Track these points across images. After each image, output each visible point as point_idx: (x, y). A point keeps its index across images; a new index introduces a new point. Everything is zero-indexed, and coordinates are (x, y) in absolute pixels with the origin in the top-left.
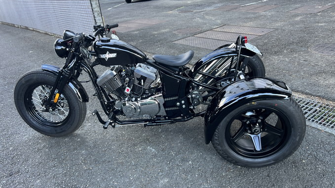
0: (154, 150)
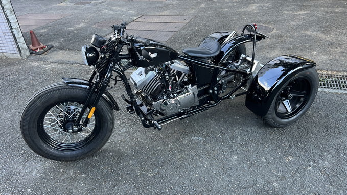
0: (200, 138)
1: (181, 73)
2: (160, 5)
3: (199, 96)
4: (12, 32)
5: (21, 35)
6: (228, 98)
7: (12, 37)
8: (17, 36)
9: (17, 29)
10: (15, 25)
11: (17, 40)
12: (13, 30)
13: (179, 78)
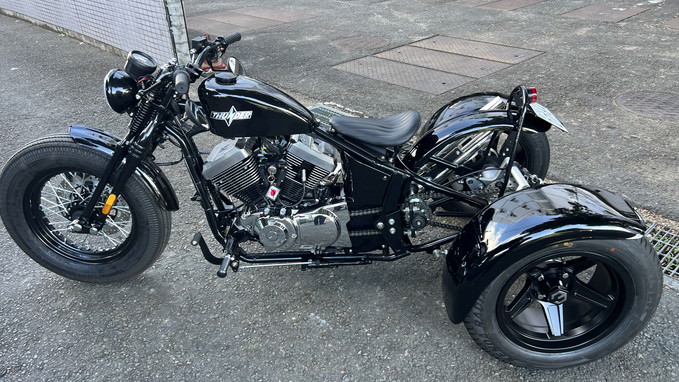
0: (324, 321)
1: (313, 166)
2: (490, 18)
3: (351, 227)
4: (171, 31)
5: (184, 38)
6: (430, 250)
7: (169, 40)
8: (176, 41)
9: (179, 27)
10: (177, 21)
11: (177, 46)
12: (173, 28)
13: (307, 176)
